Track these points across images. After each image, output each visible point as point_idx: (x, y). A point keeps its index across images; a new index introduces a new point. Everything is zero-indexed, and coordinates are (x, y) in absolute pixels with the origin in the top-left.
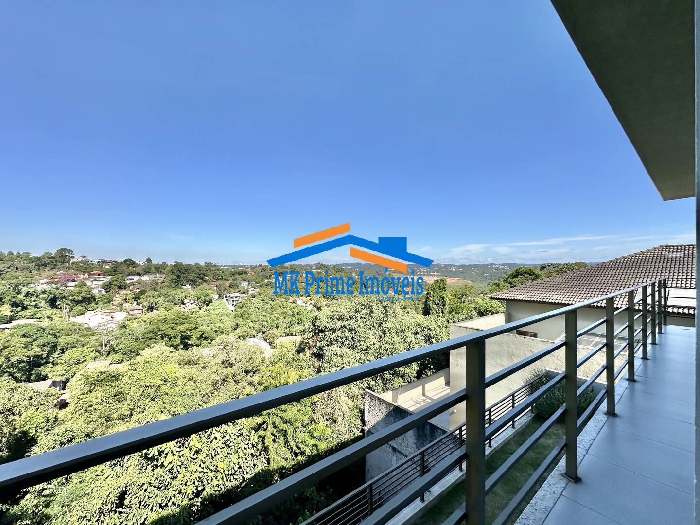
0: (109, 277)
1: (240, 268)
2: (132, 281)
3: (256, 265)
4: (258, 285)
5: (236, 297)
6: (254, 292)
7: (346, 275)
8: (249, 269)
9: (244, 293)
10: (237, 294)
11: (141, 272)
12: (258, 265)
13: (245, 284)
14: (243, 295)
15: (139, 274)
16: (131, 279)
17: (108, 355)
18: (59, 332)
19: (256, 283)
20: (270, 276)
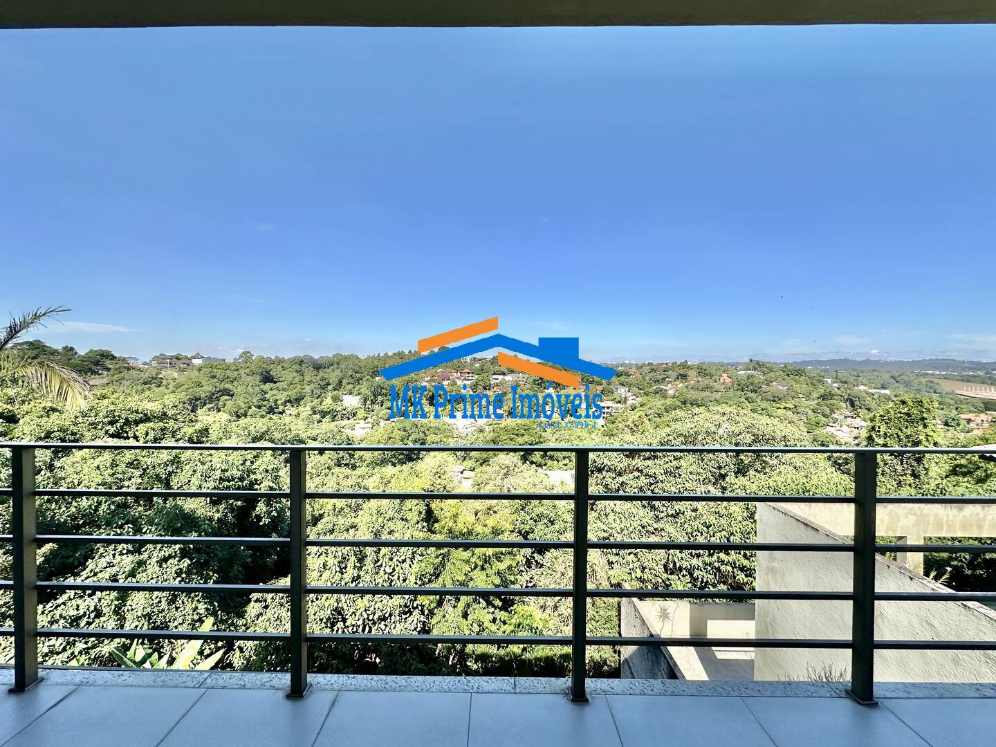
0: (476, 376)
1: (620, 368)
2: (497, 381)
3: (644, 364)
4: (642, 392)
5: (608, 408)
6: (634, 402)
7: (809, 381)
8: (634, 370)
9: (619, 402)
10: (610, 404)
11: (506, 371)
12: (647, 363)
13: (623, 390)
14: (619, 405)
15: (504, 374)
16: (496, 379)
17: (464, 459)
18: (428, 430)
19: (641, 389)
20: (664, 379)
